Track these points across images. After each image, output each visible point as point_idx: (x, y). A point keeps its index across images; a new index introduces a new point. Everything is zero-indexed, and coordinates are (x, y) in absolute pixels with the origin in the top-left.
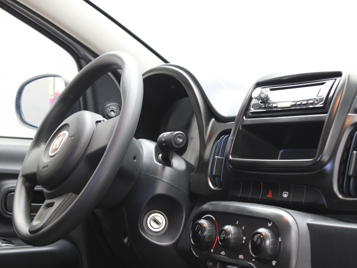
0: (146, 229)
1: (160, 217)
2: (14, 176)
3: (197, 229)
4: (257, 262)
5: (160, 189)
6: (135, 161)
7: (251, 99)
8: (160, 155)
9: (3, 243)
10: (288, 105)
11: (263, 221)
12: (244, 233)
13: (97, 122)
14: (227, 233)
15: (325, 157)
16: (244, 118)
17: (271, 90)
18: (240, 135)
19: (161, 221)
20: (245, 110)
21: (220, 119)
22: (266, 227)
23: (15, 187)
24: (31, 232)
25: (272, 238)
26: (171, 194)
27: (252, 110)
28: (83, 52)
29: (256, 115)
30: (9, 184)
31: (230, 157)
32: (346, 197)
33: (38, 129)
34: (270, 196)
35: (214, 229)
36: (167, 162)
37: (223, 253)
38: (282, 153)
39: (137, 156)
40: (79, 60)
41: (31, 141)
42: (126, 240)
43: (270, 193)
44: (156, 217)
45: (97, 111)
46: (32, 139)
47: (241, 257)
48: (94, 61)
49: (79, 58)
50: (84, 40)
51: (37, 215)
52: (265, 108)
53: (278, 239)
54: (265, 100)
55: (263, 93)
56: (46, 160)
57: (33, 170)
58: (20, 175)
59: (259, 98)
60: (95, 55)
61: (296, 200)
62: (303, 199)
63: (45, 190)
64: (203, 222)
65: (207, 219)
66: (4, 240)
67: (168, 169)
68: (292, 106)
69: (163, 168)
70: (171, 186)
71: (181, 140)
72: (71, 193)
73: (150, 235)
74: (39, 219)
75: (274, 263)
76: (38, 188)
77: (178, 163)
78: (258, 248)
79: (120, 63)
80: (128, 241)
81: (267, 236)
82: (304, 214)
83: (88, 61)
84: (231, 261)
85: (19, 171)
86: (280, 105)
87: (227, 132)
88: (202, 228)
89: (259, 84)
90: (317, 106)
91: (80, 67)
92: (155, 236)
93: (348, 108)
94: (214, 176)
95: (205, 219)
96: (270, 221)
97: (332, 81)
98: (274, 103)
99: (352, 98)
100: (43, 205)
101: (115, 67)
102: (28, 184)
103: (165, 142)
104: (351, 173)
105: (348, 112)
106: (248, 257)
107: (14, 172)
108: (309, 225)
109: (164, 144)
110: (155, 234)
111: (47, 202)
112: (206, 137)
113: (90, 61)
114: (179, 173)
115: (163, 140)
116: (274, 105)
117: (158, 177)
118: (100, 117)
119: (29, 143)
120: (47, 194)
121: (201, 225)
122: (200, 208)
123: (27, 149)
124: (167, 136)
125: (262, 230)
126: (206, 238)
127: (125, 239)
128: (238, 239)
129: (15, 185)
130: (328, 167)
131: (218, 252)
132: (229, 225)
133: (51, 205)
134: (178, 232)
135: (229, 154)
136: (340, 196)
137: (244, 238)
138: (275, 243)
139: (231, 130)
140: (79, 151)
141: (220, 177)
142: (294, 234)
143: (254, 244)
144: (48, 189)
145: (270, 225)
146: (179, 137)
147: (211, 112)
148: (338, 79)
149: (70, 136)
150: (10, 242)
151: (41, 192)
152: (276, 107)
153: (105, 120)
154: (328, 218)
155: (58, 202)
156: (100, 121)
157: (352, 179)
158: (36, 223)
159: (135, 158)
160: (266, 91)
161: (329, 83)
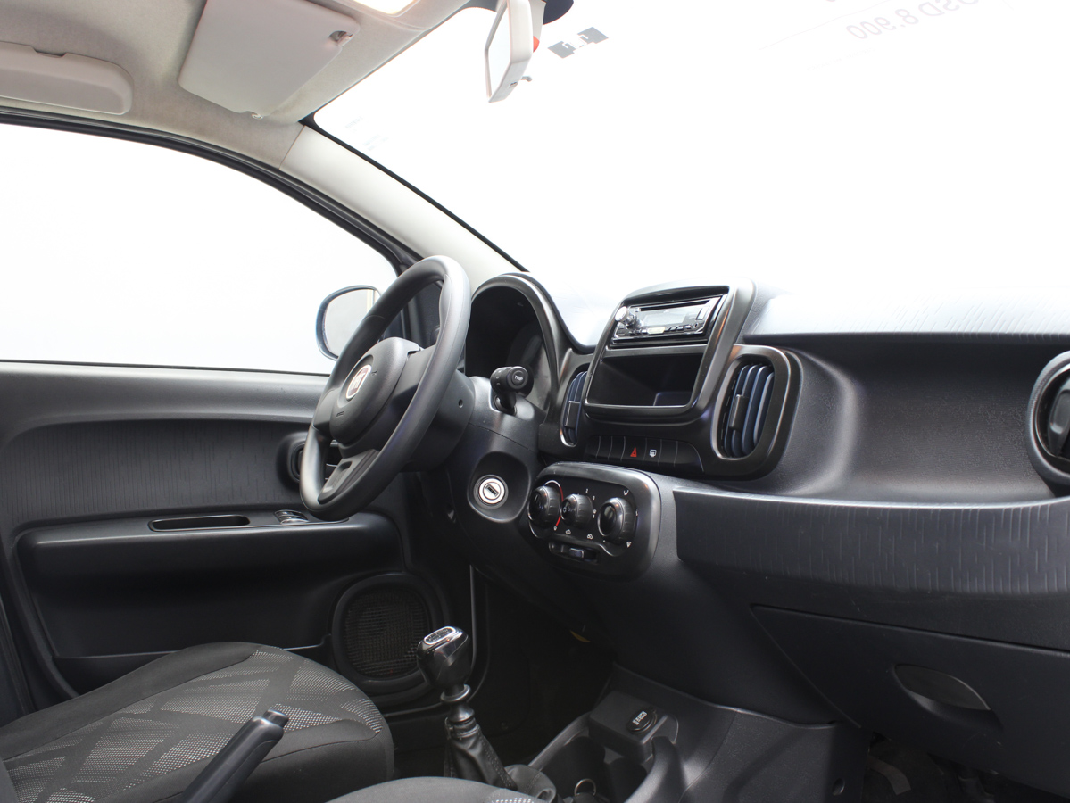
0: (478, 500)
1: (498, 485)
2: (303, 426)
3: (536, 499)
4: (608, 544)
5: (497, 446)
6: (461, 407)
7: (615, 323)
8: (498, 400)
9: (293, 518)
10: (661, 330)
11: (617, 488)
12: (595, 505)
13: (410, 353)
14: (572, 505)
15: (702, 402)
16: (607, 348)
17: (643, 310)
18: (599, 371)
19: (498, 489)
20: (607, 338)
21: (580, 350)
22: (621, 496)
23: (305, 442)
24: (321, 502)
25: (627, 511)
26: (511, 453)
27: (617, 337)
28: (404, 254)
29: (620, 344)
30: (300, 437)
31: (586, 402)
32: (728, 457)
33: (337, 360)
34: (634, 455)
35: (558, 500)
36: (508, 408)
37: (568, 532)
38: (659, 397)
39: (464, 399)
40: (398, 265)
41: (328, 378)
42: (451, 515)
43: (635, 451)
44: (492, 484)
45: (409, 338)
46: (328, 375)
47: (590, 536)
48: (416, 266)
49: (400, 264)
50: (404, 239)
51: (329, 480)
52: (632, 335)
53: (635, 513)
54: (633, 325)
55: (630, 315)
56: (341, 405)
57: (326, 419)
58: (312, 425)
59: (624, 321)
60: (419, 258)
61: (667, 460)
62: (676, 459)
63: (341, 446)
64: (546, 490)
65: (549, 486)
66: (295, 514)
67: (508, 418)
68: (665, 332)
69: (502, 417)
70: (511, 442)
71: (520, 379)
72: (373, 450)
73: (484, 509)
74: (331, 484)
75: (629, 544)
76: (334, 443)
77: (524, 410)
78: (608, 524)
79: (442, 272)
80: (454, 517)
81: (620, 508)
82: (671, 478)
83: (408, 265)
84: (578, 542)
85: (311, 419)
86: (650, 331)
87: (584, 368)
88: (542, 498)
89: (628, 303)
90: (696, 332)
91: (399, 272)
92: (490, 510)
93: (735, 335)
94: (567, 428)
95: (548, 486)
96: (626, 489)
97: (717, 299)
98: (644, 328)
99: (740, 323)
100: (337, 466)
101: (437, 277)
102: (322, 438)
103: (499, 380)
104: (733, 424)
105: (735, 342)
106: (597, 538)
107: (303, 421)
108: (676, 494)
109: (498, 384)
110: (489, 507)
111: (343, 461)
112: (560, 374)
113: (412, 264)
114: (525, 424)
115: (497, 377)
116: (644, 331)
117: (493, 429)
118: (414, 346)
119: (325, 381)
120: (344, 450)
121: (541, 495)
122: (543, 472)
123: (322, 390)
124: (503, 372)
125: (615, 501)
126: (548, 511)
127: (450, 512)
128: (587, 513)
129: (304, 440)
130: (705, 415)
131: (561, 530)
132: (576, 493)
133: (346, 466)
134: (521, 505)
135: (585, 397)
136: (719, 455)
137: (595, 512)
138: (631, 518)
139: (588, 365)
140: (384, 393)
141: (574, 429)
142: (655, 506)
143: (604, 519)
144: (345, 444)
145: (626, 494)
146: (518, 374)
147: (567, 340)
148: (724, 296)
149: (373, 373)
150: (303, 517)
151: (336, 448)
152: (646, 334)
153: (422, 349)
154: (704, 485)
155: (355, 462)
156: (415, 352)
157: (734, 432)
158: (328, 489)
159: (460, 402)
160: (635, 311)
161: (713, 301)
